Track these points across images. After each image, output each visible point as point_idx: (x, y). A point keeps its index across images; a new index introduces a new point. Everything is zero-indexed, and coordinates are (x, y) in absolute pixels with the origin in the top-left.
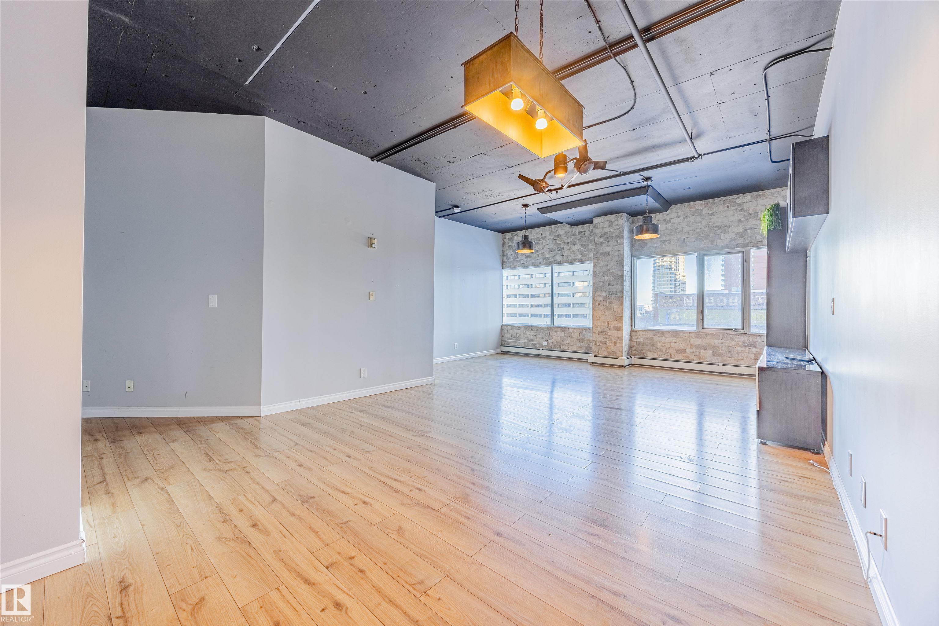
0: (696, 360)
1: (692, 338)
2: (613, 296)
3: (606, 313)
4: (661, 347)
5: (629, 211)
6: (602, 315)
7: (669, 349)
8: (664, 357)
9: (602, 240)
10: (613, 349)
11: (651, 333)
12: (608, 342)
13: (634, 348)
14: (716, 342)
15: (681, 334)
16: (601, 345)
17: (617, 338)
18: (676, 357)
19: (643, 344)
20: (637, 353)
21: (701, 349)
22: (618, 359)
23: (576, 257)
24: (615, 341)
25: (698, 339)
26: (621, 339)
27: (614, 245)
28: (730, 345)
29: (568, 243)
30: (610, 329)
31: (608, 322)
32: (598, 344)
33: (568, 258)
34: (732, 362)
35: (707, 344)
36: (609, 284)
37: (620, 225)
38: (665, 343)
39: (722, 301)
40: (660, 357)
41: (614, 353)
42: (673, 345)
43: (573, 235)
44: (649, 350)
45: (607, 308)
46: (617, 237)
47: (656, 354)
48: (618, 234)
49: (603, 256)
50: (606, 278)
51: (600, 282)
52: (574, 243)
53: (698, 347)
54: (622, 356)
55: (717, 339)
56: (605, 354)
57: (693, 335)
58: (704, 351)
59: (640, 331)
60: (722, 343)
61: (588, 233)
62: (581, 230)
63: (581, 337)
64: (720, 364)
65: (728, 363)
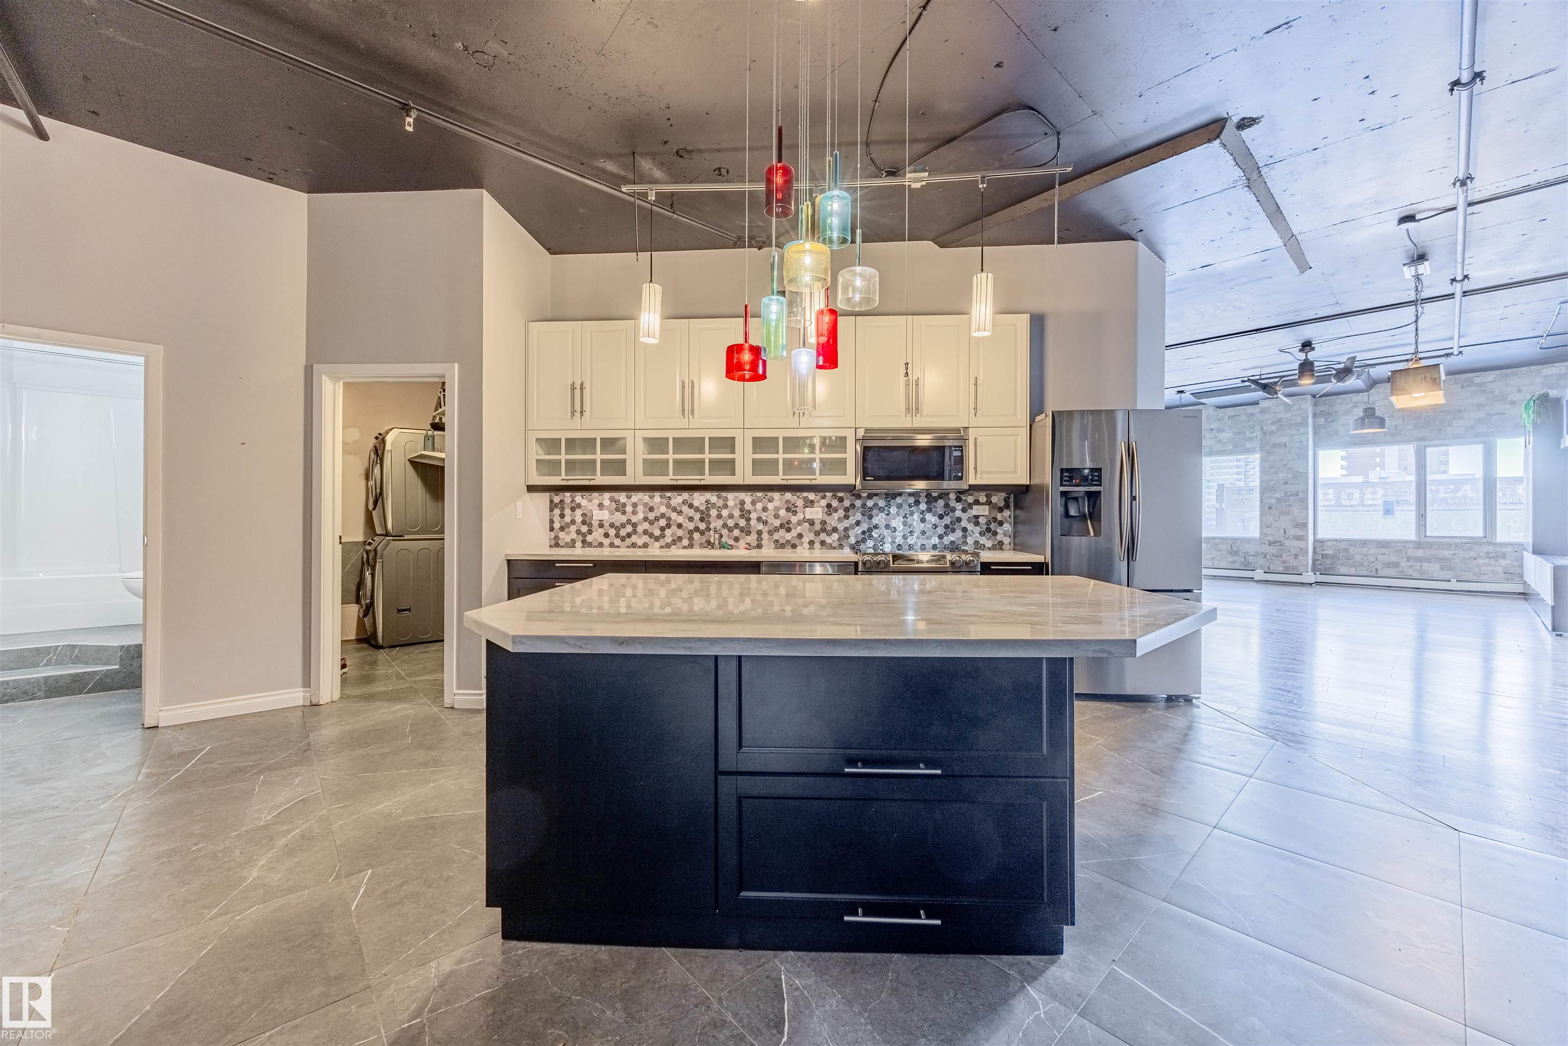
0: (1415, 575)
1: (1409, 548)
2: (1292, 498)
3: (1281, 519)
4: (1361, 561)
5: (1312, 394)
6: (1275, 521)
7: (1373, 562)
8: (1365, 572)
9: (1274, 428)
10: (1293, 563)
11: (1346, 543)
12: (1284, 555)
13: (1318, 563)
14: (1447, 553)
15: (1393, 544)
16: (1274, 558)
17: (1298, 550)
18: (1386, 572)
19: (1333, 557)
20: (1323, 568)
21: (1423, 562)
22: (1301, 574)
23: (1224, 448)
24: (1296, 553)
25: (1419, 550)
26: (1304, 551)
27: (1293, 435)
28: (1467, 556)
29: (1212, 430)
30: (1288, 538)
31: (1284, 530)
32: (1268, 557)
33: (1211, 449)
34: (1470, 576)
35: (1431, 555)
36: (1286, 483)
37: (1302, 409)
38: (1367, 556)
39: (1350, 496)
40: (1361, 573)
41: (1294, 568)
42: (1380, 557)
43: (1219, 420)
44: (1342, 565)
45: (1283, 513)
46: (1298, 424)
47: (1354, 569)
48: (1299, 420)
49: (1276, 448)
50: (1281, 475)
51: (1272, 480)
52: (1220, 431)
53: (1417, 559)
54: (1307, 572)
55: (1447, 550)
56: (1281, 569)
57: (1411, 545)
58: (1428, 565)
59: (1329, 540)
60: (1454, 555)
61: (1243, 418)
62: (1232, 414)
63: (1234, 549)
64: (1452, 580)
65: (1464, 578)
